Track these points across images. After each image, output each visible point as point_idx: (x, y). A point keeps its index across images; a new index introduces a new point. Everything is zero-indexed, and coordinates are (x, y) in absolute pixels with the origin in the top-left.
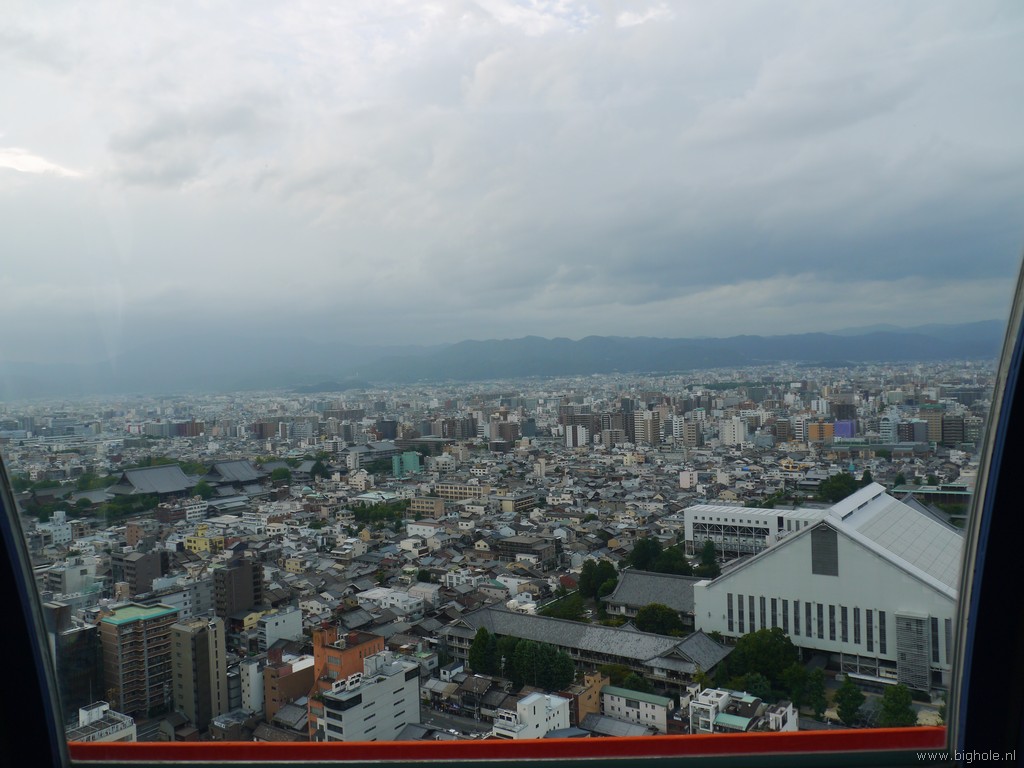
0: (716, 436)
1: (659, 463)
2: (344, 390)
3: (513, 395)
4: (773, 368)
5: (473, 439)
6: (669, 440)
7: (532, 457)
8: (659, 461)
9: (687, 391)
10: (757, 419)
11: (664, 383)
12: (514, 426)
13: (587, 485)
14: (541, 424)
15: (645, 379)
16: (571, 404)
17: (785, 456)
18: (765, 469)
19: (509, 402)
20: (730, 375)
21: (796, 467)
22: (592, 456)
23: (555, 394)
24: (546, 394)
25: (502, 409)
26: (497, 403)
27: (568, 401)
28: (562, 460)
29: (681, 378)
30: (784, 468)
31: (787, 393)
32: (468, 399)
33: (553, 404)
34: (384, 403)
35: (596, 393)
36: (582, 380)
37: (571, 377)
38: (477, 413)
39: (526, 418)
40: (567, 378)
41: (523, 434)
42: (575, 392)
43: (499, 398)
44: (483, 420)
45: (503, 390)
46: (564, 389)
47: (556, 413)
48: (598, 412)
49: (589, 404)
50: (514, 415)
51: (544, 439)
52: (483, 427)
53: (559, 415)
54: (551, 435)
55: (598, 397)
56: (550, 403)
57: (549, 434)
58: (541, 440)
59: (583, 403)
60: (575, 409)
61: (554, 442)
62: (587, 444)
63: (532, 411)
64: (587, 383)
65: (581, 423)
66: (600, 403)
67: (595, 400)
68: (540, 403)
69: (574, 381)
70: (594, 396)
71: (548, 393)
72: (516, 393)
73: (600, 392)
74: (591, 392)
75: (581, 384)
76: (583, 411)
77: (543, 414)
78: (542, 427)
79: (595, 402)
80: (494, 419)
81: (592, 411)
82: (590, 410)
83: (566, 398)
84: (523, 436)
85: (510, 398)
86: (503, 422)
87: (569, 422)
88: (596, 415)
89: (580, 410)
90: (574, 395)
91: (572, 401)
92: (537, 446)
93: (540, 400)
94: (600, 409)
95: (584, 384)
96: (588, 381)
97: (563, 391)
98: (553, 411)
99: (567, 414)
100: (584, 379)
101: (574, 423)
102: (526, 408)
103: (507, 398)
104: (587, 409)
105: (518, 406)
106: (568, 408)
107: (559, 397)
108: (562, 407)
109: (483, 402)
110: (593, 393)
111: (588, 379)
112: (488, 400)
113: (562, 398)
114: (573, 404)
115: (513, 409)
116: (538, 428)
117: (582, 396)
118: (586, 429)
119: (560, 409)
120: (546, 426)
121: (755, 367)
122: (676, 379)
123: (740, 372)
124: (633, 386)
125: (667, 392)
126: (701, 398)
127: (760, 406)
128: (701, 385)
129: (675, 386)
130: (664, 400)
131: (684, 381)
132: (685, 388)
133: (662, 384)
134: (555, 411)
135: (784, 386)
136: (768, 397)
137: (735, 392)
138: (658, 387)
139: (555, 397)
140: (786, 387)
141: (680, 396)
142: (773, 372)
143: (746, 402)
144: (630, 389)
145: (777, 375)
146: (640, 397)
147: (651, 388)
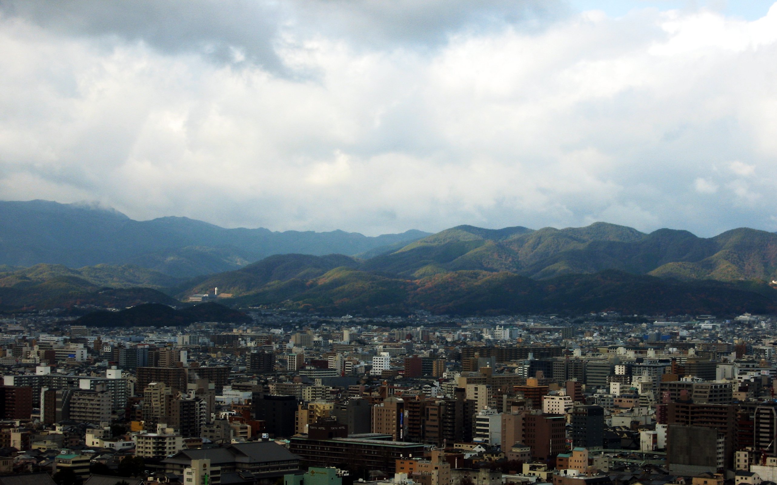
2: (187, 324)
3: (558, 351)
5: (465, 447)
16: (687, 379)
19: (548, 369)
23: (651, 354)
24: (631, 355)
25: (532, 382)
26: (520, 369)
27: (680, 371)
32: (458, 357)
33: (645, 378)
34: (271, 357)
35: (745, 357)
36: (714, 327)
37: (688, 319)
38: (476, 389)
39: (583, 405)
40: (679, 321)
41: (574, 441)
42: (697, 353)
43: (527, 357)
44: (489, 404)
45: (534, 341)
46: (673, 346)
47: (652, 397)
48: (747, 400)
49: (728, 382)
50: (557, 398)
51: (622, 455)
52: (487, 420)
53: (658, 403)
54: (638, 447)
55: (748, 366)
56: (640, 374)
57: (633, 445)
58: (615, 457)
59: (714, 378)
60: (696, 392)
61: (643, 463)
62: (720, 471)
63: (598, 391)
64: (726, 334)
65: (707, 422)
66: (752, 380)
67: (742, 373)
68: (617, 373)
69: (695, 329)
70: (739, 365)
71: (636, 352)
72: (564, 348)
73: (754, 356)
74: (734, 354)
75: (713, 336)
76: (715, 396)
77: (624, 399)
78: (619, 427)
79: (741, 378)
80: (514, 404)
81: (734, 396)
82: (731, 395)
83: (676, 365)
84: (574, 445)
85: (550, 359)
86: (533, 412)
87: (681, 419)
88: (743, 408)
89: (707, 395)
90: (694, 359)
91: (690, 373)
92: (606, 470)
93: (617, 367)
94: (753, 393)
95: (719, 335)
96: (729, 329)
97: (671, 349)
98: (646, 394)
99: (678, 401)
100: (719, 325)
101: (692, 423)
102: (585, 383)
103: (544, 359)
104: (723, 393)
105: (567, 379)
106: (680, 388)
107: (661, 361)
108: (666, 384)
109: (490, 365)
110: (737, 357)
111: (729, 326)
112: (502, 361)
113: (668, 364)
114: (693, 379)
115: (556, 384)
116: (610, 430)
117: (712, 362)
118: (719, 436)
119: (662, 390)
120: (628, 425)
134: (650, 393)
139: (652, 361)
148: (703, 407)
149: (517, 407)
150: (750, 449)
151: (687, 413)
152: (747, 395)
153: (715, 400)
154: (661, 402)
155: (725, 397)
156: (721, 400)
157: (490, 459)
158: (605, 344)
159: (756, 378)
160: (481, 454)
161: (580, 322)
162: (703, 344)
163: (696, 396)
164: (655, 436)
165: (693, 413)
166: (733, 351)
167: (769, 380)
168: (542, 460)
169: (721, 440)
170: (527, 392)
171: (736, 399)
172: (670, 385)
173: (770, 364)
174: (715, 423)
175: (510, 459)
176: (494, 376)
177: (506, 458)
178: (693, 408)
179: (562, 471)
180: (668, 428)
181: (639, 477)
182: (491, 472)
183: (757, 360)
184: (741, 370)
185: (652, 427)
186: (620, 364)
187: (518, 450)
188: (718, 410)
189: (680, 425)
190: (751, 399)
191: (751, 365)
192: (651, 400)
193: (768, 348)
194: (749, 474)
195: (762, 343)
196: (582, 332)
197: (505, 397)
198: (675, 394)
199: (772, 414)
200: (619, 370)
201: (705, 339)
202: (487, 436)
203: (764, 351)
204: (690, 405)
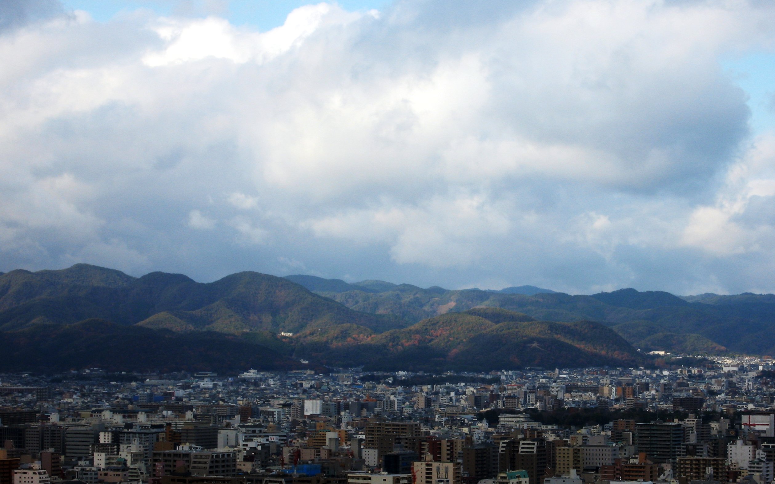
3: (31, 416)
4: (700, 377)
9: (483, 425)
11: (428, 402)
15: (380, 389)
16: (184, 448)
19: (19, 437)
20: (595, 390)
23: (142, 418)
24: (118, 419)
27: (176, 438)
29: (471, 390)
31: (733, 440)
33: (135, 447)
35: (251, 421)
36: (215, 386)
37: (185, 377)
39: (62, 480)
40: (175, 378)
42: (195, 416)
46: (168, 408)
47: (144, 469)
48: (254, 471)
49: (232, 450)
50: (30, 473)
53: (150, 476)
55: (254, 432)
56: (129, 442)
59: (216, 446)
60: (195, 462)
63: (80, 463)
64: (229, 394)
66: (259, 448)
67: (248, 439)
68: (102, 441)
69: (193, 388)
70: (244, 430)
71: (124, 417)
72: (39, 412)
73: (261, 419)
74: (238, 417)
75: (213, 396)
76: (217, 467)
77: (110, 473)
79: (247, 445)
81: (238, 467)
82: (235, 465)
83: (172, 431)
85: (21, 426)
88: (249, 480)
89: (208, 466)
90: (192, 423)
91: (187, 440)
93: (102, 435)
94: (259, 462)
95: (221, 395)
96: (232, 388)
97: (165, 413)
98: (137, 466)
99: (173, 473)
100: (220, 383)
102: (64, 453)
103: (14, 426)
104: (226, 464)
105: (43, 449)
106: (176, 459)
107: (153, 427)
108: (160, 454)
110: (241, 421)
111: (232, 384)
113: (162, 430)
114: (190, 448)
115: (29, 456)
117: (212, 427)
119: (156, 461)
121: (657, 372)
122: (457, 393)
123: (619, 384)
124: (347, 407)
125: (432, 427)
126: (521, 446)
127: (666, 473)
128: (520, 413)
129: (455, 410)
130: (426, 446)
131: (477, 401)
132: (480, 420)
133: (422, 404)
134: (141, 465)
135: (726, 424)
136: (687, 449)
137: (603, 433)
138: (410, 411)
139: (143, 427)
140: (732, 426)
141: (467, 439)
142: (702, 387)
143: (632, 461)
144: (339, 413)
145: (713, 393)
146: (364, 437)
147: (393, 413)
148: (203, 480)
152: (253, 466)
153: (217, 472)
154: (154, 475)
155: (228, 469)
156: (224, 471)
158: (88, 407)
159: (263, 446)
161: (58, 381)
162: (202, 406)
163: (194, 468)
166: (237, 414)
167: (279, 447)
171: (240, 470)
172: (165, 455)
173: (279, 429)
178: (191, 482)
183: (264, 424)
184: (246, 436)
186: (106, 430)
190: (257, 469)
191: (257, 429)
192: (142, 473)
193: (277, 410)
195: (269, 404)
196: (61, 393)
198: (170, 466)
200: (105, 438)
201: (205, 400)
203: (272, 413)
204: (188, 479)
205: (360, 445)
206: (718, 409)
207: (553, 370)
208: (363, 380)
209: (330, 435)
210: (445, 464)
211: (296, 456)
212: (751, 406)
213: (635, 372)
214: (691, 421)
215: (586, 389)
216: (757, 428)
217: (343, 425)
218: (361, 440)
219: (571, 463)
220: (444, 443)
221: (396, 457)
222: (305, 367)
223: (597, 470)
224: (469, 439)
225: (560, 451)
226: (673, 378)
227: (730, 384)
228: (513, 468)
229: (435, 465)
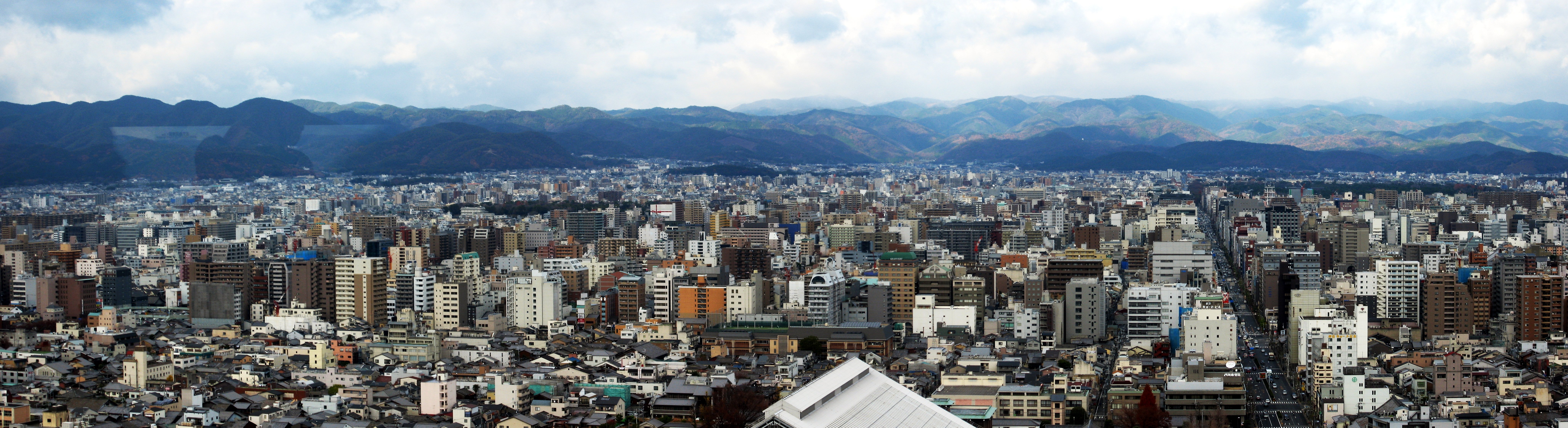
0: (501, 308)
1: (382, 363)
3: (90, 217)
4: (621, 175)
5: (4, 309)
6: (405, 316)
7: (120, 349)
8: (382, 361)
9: (448, 216)
10: (582, 275)
11: (404, 199)
12: (88, 283)
13: (231, 408)
14: (146, 280)
15: (367, 189)
16: (209, 240)
17: (631, 347)
18: (591, 377)
19: (81, 234)
20: (537, 186)
21: (650, 372)
22: (244, 347)
24: (158, 218)
25: (65, 247)
26: (56, 234)
27: (203, 232)
28: (184, 355)
29: (439, 188)
30: (627, 374)
31: (642, 224)
33: (171, 239)
35: (263, 217)
36: (235, 190)
37: (212, 183)
38: (13, 255)
39: (113, 267)
40: (204, 184)
41: (105, 300)
42: (219, 214)
43: (61, 223)
44: (26, 269)
45: (72, 208)
46: (197, 208)
47: (177, 257)
48: (265, 257)
49: (246, 241)
50: (89, 261)
51: (149, 312)
52: (24, 284)
53: (182, 262)
54: (164, 304)
55: (264, 225)
56: (166, 235)
57: (160, 302)
58: (142, 313)
59: (234, 238)
60: (217, 251)
61: (168, 317)
62: (238, 323)
63: (128, 253)
64: (246, 196)
65: (225, 279)
66: (269, 238)
67: (260, 231)
68: (145, 235)
69: (218, 192)
70: (256, 224)
71: (163, 216)
72: (97, 213)
73: (271, 216)
74: (252, 215)
75: (234, 198)
76: (233, 254)
77: (151, 260)
78: (147, 286)
79: (259, 237)
80: (47, 268)
82: (247, 253)
83: (200, 227)
84: (105, 304)
85: (83, 225)
86: (65, 275)
87: (201, 277)
88: (259, 264)
89: (226, 254)
90: (216, 220)
91: (212, 234)
92: (134, 326)
93: (145, 230)
94: (269, 250)
95: (240, 197)
96: (249, 191)
97: (195, 212)
98: (172, 254)
99: (197, 260)
100: (240, 188)
101: (211, 280)
102: (116, 246)
103: (77, 225)
104: (241, 252)
105: (99, 242)
106: (202, 249)
107: (185, 223)
108: (190, 245)
109: (27, 232)
110: (255, 217)
111: (249, 188)
112: (39, 228)
113: (192, 226)
114: (214, 240)
115: (89, 248)
116: (139, 289)
117: (232, 222)
118: (236, 291)
119: (185, 250)
120: (155, 284)
121: (587, 171)
122: (428, 191)
123: (556, 181)
124: (339, 204)
125: (407, 219)
126: (475, 232)
127: (589, 251)
128: (477, 206)
129: (426, 205)
130: (400, 235)
131: (444, 197)
132: (446, 212)
133: (399, 201)
134: (175, 254)
135: (638, 211)
136: (606, 232)
137: (543, 221)
138: (390, 206)
139: (177, 224)
140: (643, 213)
141: (433, 228)
142: (622, 183)
143: (562, 242)
144: (333, 209)
145: (629, 187)
146: (351, 228)
147: (377, 208)
148: (221, 265)
149: (49, 272)
150: (264, 301)
151: (207, 271)
152: (264, 253)
153: (232, 258)
154: (184, 262)
155: (243, 255)
156: (239, 258)
157: (27, 320)
158: (135, 209)
159: (271, 236)
160: (18, 315)
161: (113, 189)
162: (225, 206)
163: (215, 256)
164: (179, 293)
165: (212, 271)
166: (252, 212)
167: (284, 237)
168: (74, 318)
169: (237, 295)
170: (60, 256)
171: (252, 256)
172: (192, 246)
173: (285, 223)
174: (232, 279)
175: (45, 319)
176: (31, 242)
177: (41, 318)
178: (212, 266)
179: (92, 329)
180: (190, 285)
181: (164, 331)
182: (26, 332)
183: (273, 220)
184: (258, 230)
185: (176, 285)
186: (148, 227)
187: (52, 311)
188: (235, 267)
189: (201, 282)
190: (267, 256)
191: (267, 224)
192: (176, 260)
193: (284, 208)
194: (263, 324)
195: (278, 204)
196: (114, 198)
197: (40, 261)
198: (197, 254)
199: (284, 269)
200: (148, 233)
201: (228, 201)
202: (24, 299)
203: (280, 211)
204: (210, 264)
205: (348, 234)
206: (634, 200)
207: (505, 171)
208: (353, 182)
209: (326, 227)
210: (415, 249)
211: (298, 243)
212: (659, 197)
213: (569, 171)
214: (611, 210)
215: (530, 186)
216: (662, 214)
217: (336, 219)
218: (349, 231)
219: (516, 245)
220: (414, 232)
221: (377, 243)
222: (307, 173)
223: (536, 250)
224: (434, 229)
225: (507, 236)
226: (600, 176)
227: (644, 180)
228: (469, 250)
229: (407, 249)
